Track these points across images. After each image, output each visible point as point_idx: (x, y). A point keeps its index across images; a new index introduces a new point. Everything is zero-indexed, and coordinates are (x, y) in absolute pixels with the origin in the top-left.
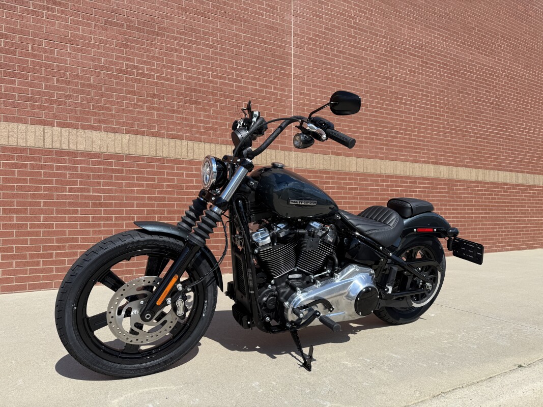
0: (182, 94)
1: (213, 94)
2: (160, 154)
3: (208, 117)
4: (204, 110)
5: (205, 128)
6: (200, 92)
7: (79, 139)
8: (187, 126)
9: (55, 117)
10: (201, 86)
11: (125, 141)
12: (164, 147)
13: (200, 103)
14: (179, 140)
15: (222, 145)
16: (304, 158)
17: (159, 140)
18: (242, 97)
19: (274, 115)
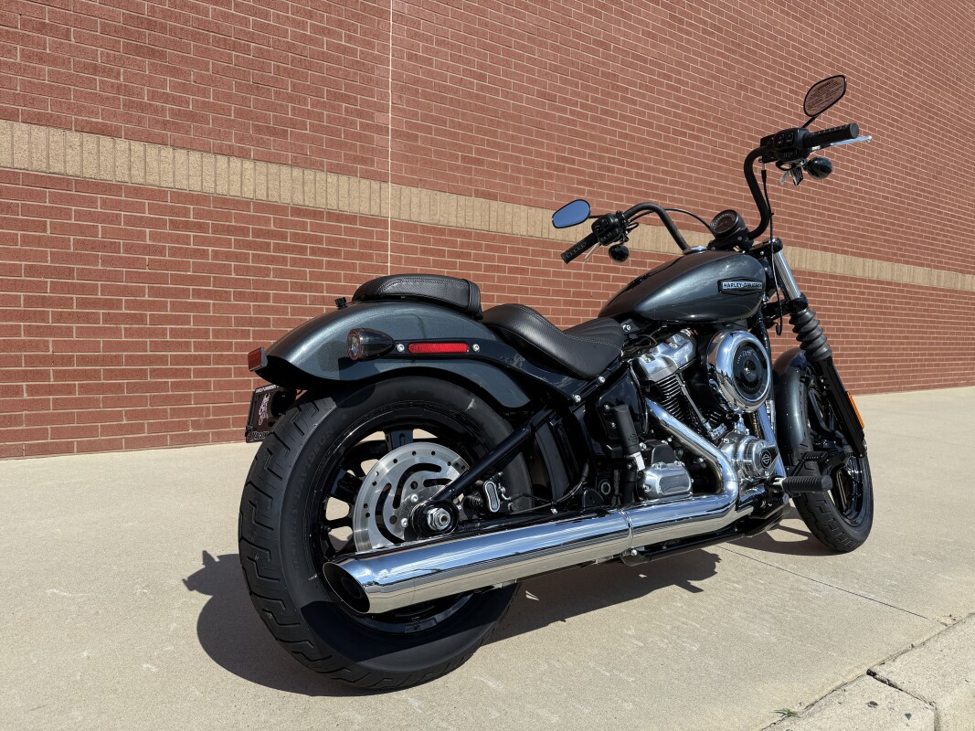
0: (117, 30)
1: (195, 36)
2: (57, 167)
3: (184, 88)
4: (174, 72)
5: (174, 113)
6: (163, 28)
8: (129, 105)
10: (166, 14)
12: (69, 151)
13: (162, 55)
14: (109, 139)
15: (219, 157)
16: (415, 200)
17: (56, 135)
18: (268, 51)
19: (347, 99)
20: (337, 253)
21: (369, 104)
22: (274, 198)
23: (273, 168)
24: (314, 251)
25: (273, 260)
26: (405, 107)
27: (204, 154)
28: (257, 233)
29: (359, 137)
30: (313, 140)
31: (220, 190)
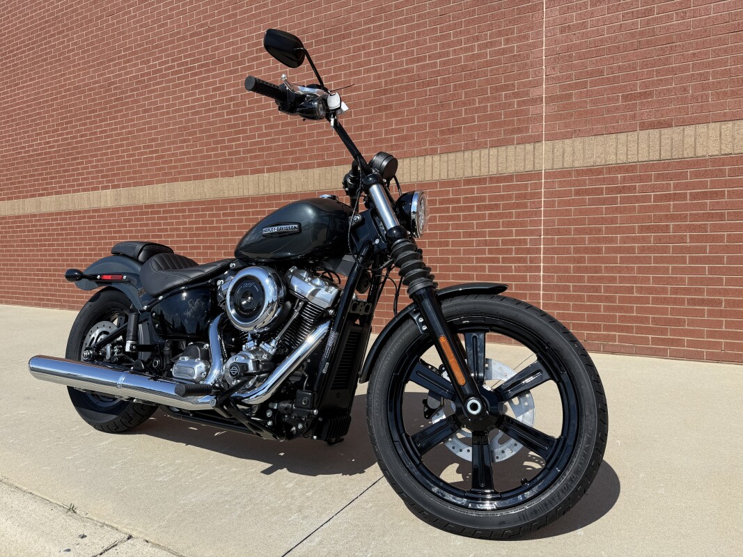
0: (370, 103)
1: (406, 88)
3: (401, 122)
4: (396, 114)
5: (397, 139)
6: (391, 91)
7: (282, 181)
9: (265, 163)
10: (393, 82)
11: (316, 176)
13: (391, 106)
15: (420, 158)
19: (506, 87)
20: (497, 207)
21: (524, 85)
22: (452, 176)
23: (452, 156)
24: (479, 208)
25: (451, 218)
26: (559, 74)
27: (412, 159)
28: (442, 202)
29: (517, 113)
30: (479, 127)
31: (420, 179)
